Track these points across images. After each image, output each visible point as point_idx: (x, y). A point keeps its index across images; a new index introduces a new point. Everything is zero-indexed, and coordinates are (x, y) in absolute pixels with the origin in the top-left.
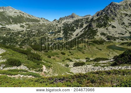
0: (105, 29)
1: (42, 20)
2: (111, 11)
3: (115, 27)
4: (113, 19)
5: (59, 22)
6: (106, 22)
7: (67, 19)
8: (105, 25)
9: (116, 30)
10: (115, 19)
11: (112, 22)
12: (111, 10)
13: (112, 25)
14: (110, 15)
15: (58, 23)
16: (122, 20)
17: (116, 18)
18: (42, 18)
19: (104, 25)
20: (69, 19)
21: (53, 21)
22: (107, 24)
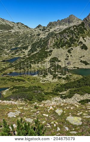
1: (17, 27)
5: (45, 29)
7: (60, 24)
15: (43, 32)
18: (18, 23)
20: (64, 24)
21: (36, 28)
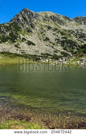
0: (13, 45)
2: (25, 19)
3: (34, 44)
4: (29, 31)
6: (16, 33)
8: (13, 39)
9: (37, 49)
10: (31, 32)
11: (26, 36)
12: (23, 17)
13: (27, 40)
14: (22, 24)
16: (44, 35)
17: (33, 31)
19: (11, 39)
22: (17, 37)
